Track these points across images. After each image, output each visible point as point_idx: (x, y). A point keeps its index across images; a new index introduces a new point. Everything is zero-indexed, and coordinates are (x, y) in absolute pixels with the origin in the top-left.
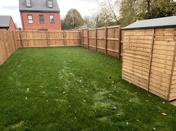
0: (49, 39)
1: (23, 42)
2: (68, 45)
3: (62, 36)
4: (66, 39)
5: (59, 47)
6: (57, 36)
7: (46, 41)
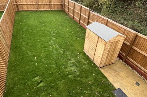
0: (39, 4)
1: (19, 6)
2: (53, 9)
3: (48, 2)
4: (51, 4)
5: (46, 10)
6: (44, 2)
7: (36, 5)
